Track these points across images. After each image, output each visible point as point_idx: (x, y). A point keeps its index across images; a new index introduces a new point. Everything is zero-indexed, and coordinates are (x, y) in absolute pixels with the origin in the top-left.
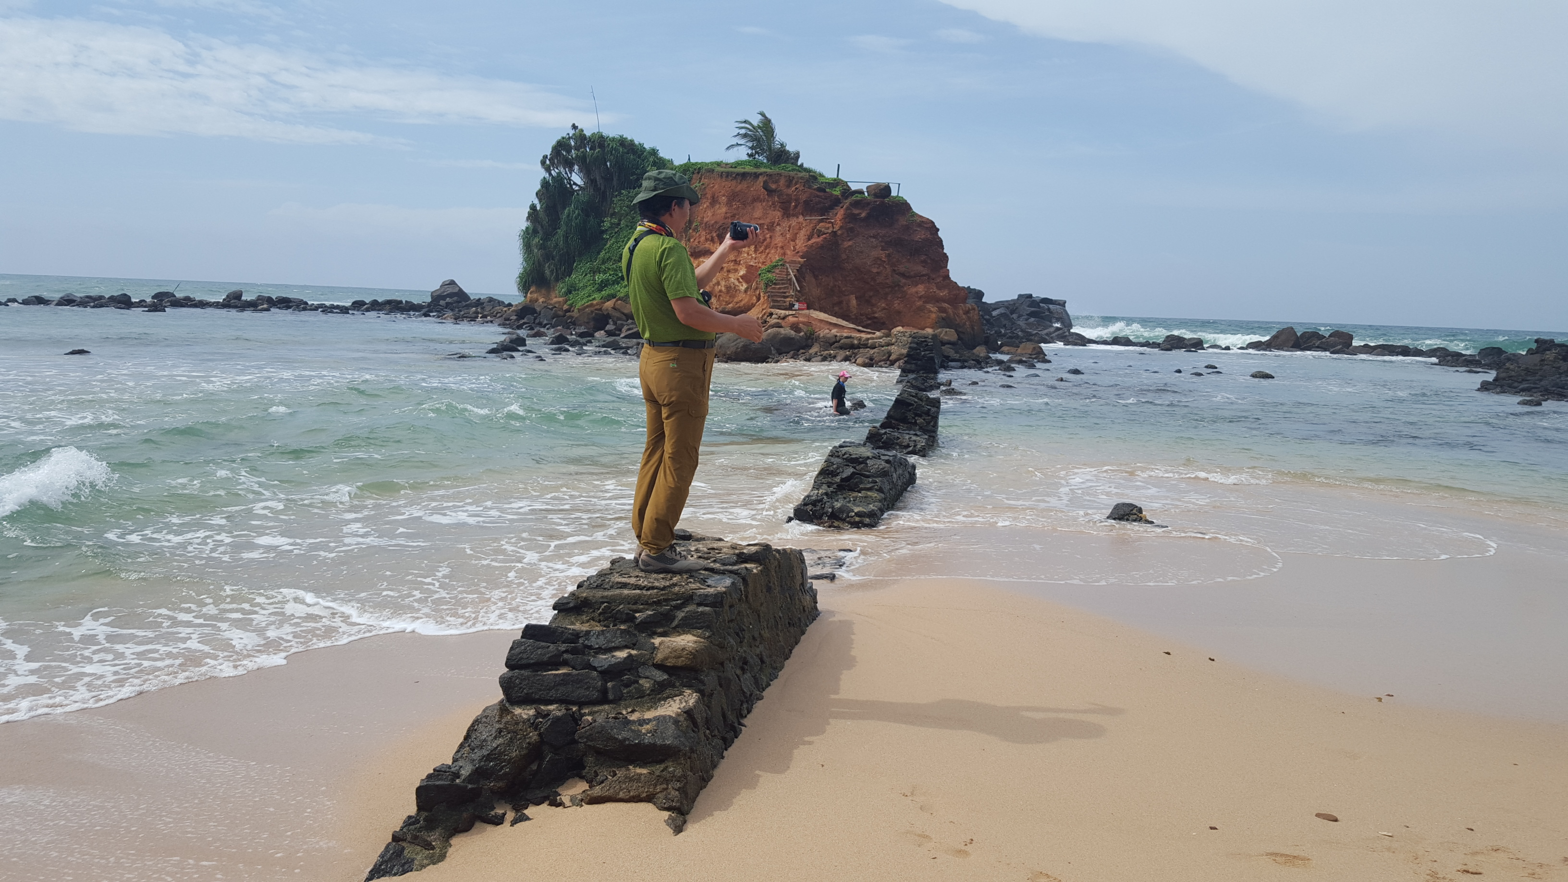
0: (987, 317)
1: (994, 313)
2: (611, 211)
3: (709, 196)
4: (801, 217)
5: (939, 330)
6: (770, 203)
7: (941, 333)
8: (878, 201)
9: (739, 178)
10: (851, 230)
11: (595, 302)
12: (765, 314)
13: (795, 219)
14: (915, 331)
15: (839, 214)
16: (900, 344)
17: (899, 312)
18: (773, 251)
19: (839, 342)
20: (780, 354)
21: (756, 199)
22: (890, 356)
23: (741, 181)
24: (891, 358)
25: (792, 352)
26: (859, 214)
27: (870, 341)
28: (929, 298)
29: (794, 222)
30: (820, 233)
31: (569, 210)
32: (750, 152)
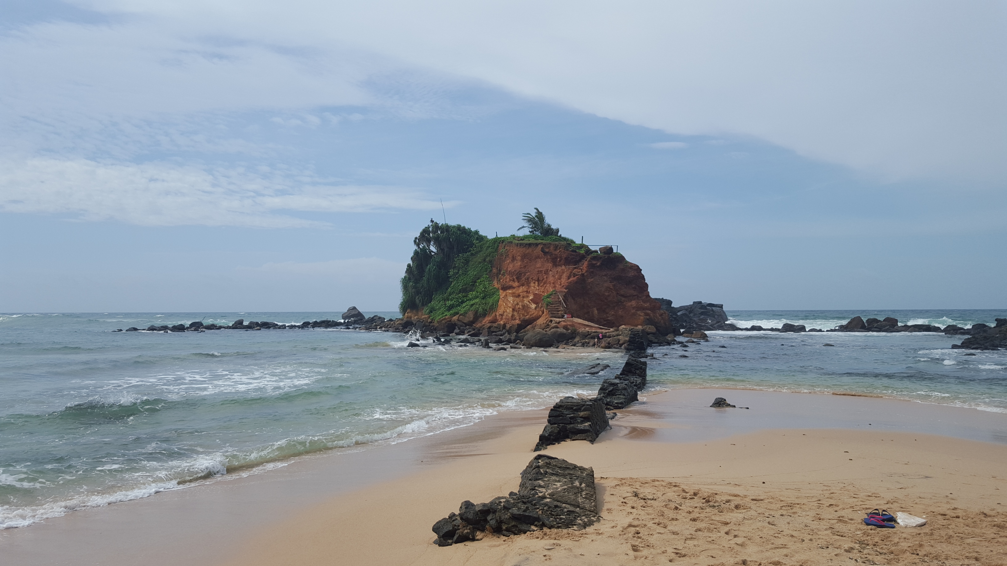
0: (675, 316)
1: (679, 314)
2: (453, 266)
3: (510, 256)
4: (563, 266)
5: (646, 326)
6: (546, 259)
7: (646, 328)
8: (606, 256)
9: (527, 246)
10: (592, 272)
11: (447, 317)
12: (547, 321)
13: (560, 267)
14: (632, 328)
15: (585, 265)
16: (624, 335)
17: (622, 317)
18: (548, 285)
19: (590, 335)
20: (558, 342)
21: (538, 257)
22: (619, 341)
23: (528, 248)
24: (620, 343)
25: (565, 341)
26: (596, 264)
27: (607, 334)
28: (638, 308)
29: (559, 269)
30: (575, 275)
31: (430, 266)
32: (531, 230)
